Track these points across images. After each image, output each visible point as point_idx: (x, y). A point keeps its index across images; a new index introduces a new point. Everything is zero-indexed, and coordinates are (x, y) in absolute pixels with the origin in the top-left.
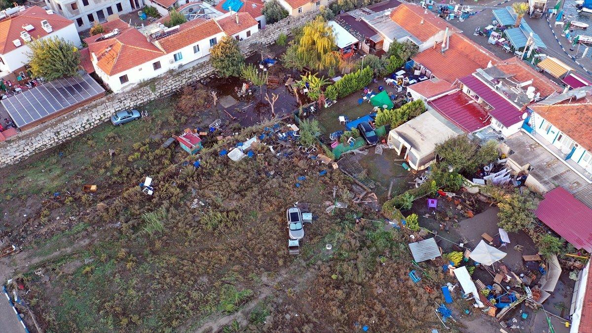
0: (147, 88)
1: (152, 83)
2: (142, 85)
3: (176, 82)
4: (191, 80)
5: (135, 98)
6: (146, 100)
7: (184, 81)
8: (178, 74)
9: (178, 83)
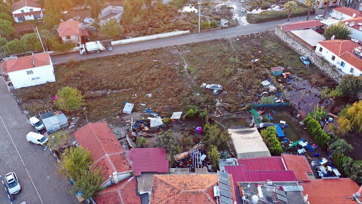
0: (321, 61)
1: (324, 61)
2: (322, 58)
3: (331, 73)
4: (337, 80)
5: (315, 60)
6: (318, 66)
7: (334, 77)
8: (335, 71)
9: (332, 74)
